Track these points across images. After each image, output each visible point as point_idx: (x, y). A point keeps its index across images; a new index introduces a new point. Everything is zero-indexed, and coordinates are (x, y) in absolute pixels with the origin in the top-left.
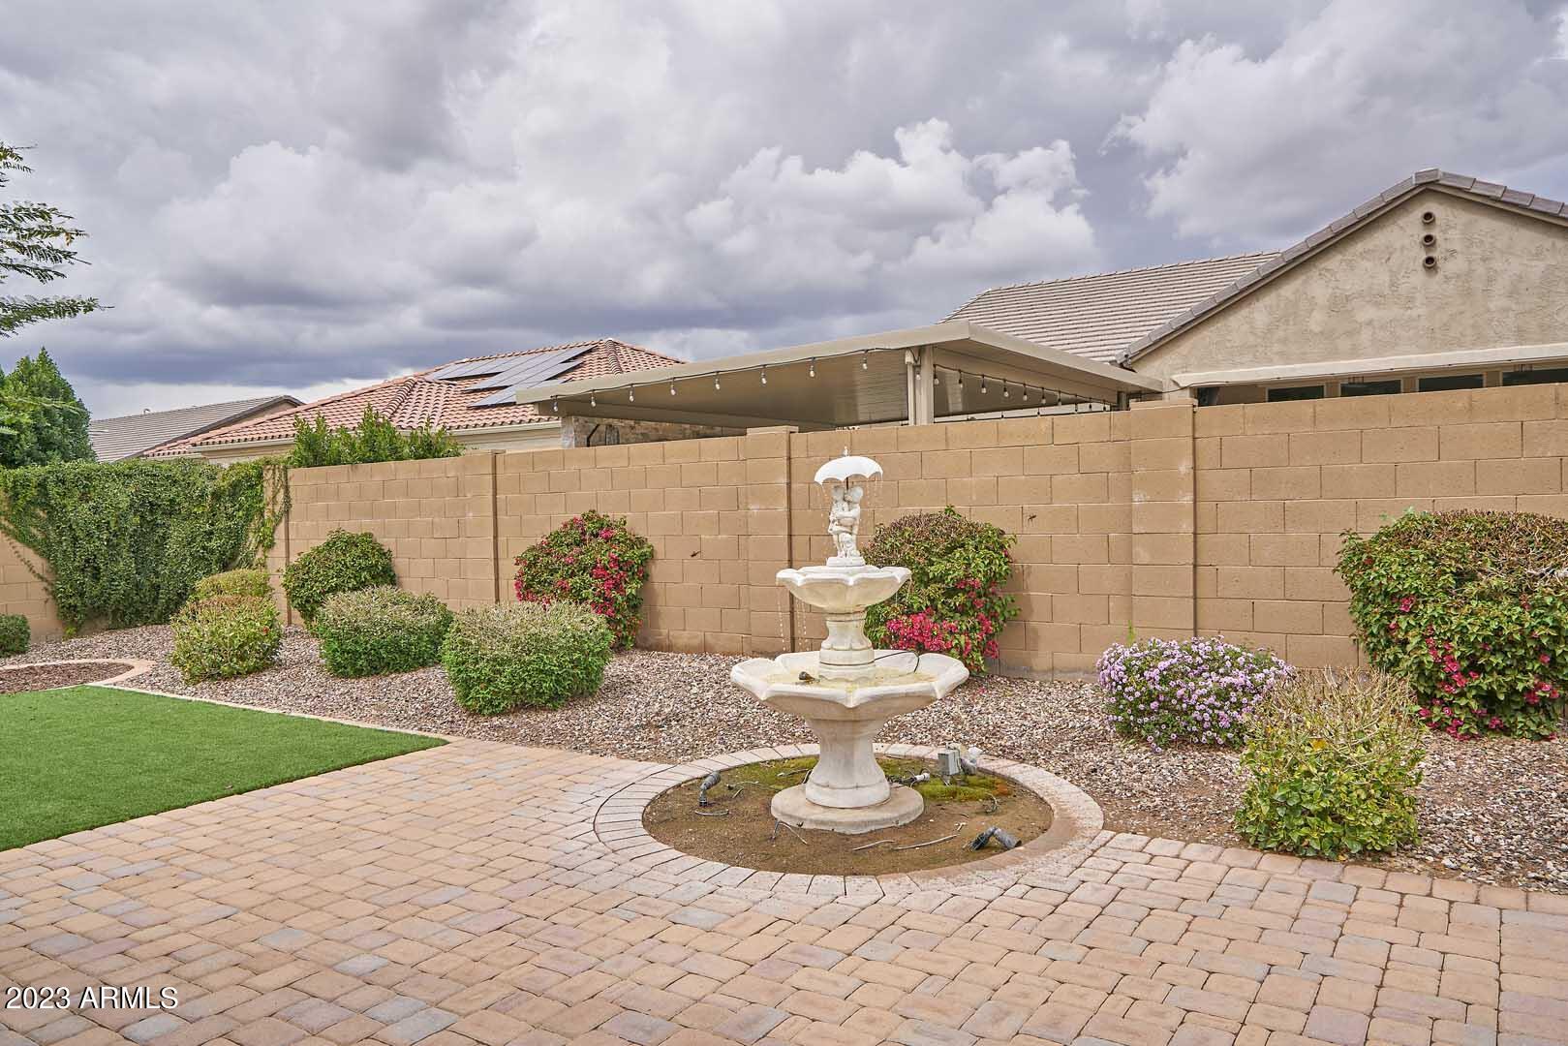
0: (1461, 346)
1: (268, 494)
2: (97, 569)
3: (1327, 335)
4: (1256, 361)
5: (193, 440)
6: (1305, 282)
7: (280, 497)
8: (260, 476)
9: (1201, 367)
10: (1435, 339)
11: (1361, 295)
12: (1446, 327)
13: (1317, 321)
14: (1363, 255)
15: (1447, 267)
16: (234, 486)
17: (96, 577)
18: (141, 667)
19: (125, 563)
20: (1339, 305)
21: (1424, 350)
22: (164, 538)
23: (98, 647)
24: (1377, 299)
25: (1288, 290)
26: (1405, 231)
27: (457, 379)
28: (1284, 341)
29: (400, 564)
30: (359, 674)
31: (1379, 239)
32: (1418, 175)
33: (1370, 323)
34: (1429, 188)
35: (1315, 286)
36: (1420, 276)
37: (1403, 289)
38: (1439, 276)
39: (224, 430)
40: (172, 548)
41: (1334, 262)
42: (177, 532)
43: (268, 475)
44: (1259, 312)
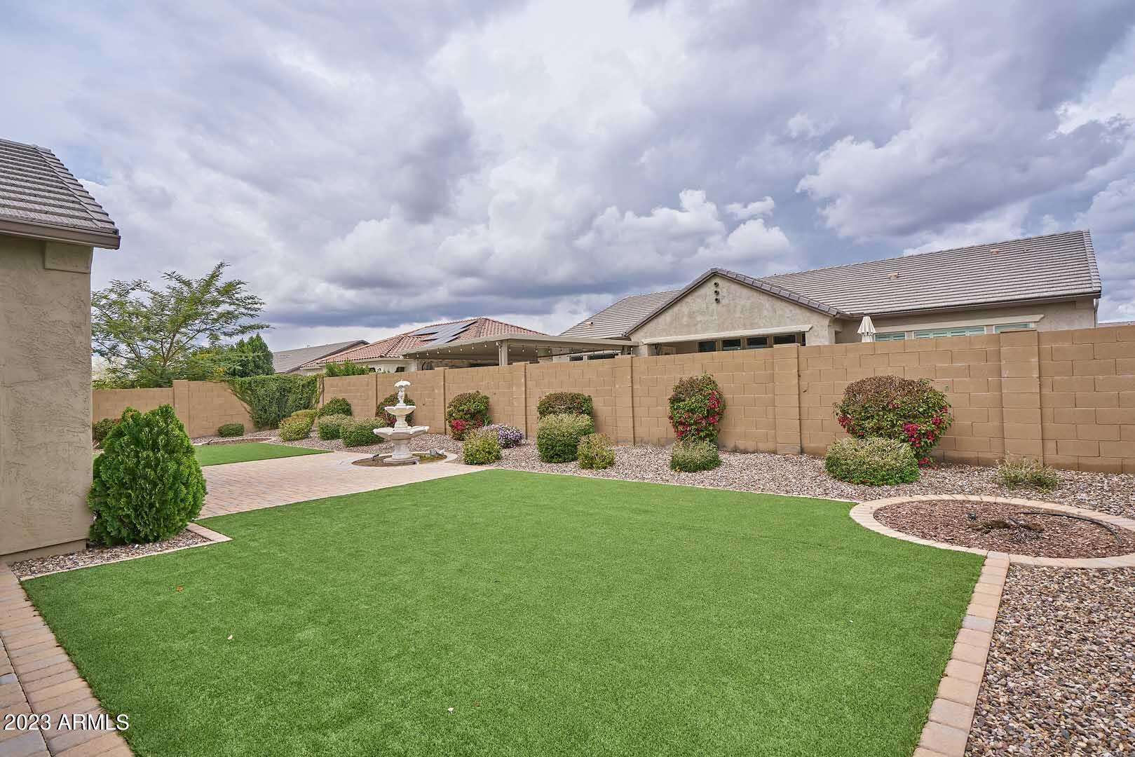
0: (727, 330)
1: (318, 386)
2: (266, 410)
3: (688, 325)
4: (667, 335)
5: (317, 361)
6: (681, 306)
7: (321, 387)
8: (316, 380)
9: (651, 337)
10: (721, 327)
11: (698, 311)
12: (723, 323)
13: (685, 320)
14: (698, 297)
15: (723, 302)
16: (309, 383)
17: (265, 412)
18: (273, 439)
19: (274, 408)
20: (691, 315)
21: (718, 331)
22: (287, 399)
23: (264, 434)
24: (702, 313)
25: (676, 309)
26: (709, 289)
27: (422, 335)
28: (675, 328)
29: (353, 408)
30: (328, 439)
31: (702, 291)
32: (712, 269)
33: (701, 321)
34: (714, 274)
35: (683, 308)
36: (715, 304)
37: (710, 309)
38: (721, 305)
39: (328, 357)
40: (290, 402)
41: (689, 299)
42: (291, 398)
43: (318, 379)
44: (667, 317)
